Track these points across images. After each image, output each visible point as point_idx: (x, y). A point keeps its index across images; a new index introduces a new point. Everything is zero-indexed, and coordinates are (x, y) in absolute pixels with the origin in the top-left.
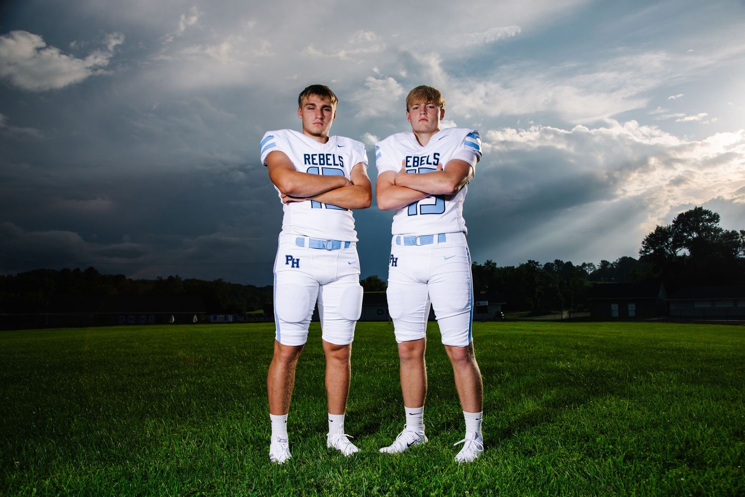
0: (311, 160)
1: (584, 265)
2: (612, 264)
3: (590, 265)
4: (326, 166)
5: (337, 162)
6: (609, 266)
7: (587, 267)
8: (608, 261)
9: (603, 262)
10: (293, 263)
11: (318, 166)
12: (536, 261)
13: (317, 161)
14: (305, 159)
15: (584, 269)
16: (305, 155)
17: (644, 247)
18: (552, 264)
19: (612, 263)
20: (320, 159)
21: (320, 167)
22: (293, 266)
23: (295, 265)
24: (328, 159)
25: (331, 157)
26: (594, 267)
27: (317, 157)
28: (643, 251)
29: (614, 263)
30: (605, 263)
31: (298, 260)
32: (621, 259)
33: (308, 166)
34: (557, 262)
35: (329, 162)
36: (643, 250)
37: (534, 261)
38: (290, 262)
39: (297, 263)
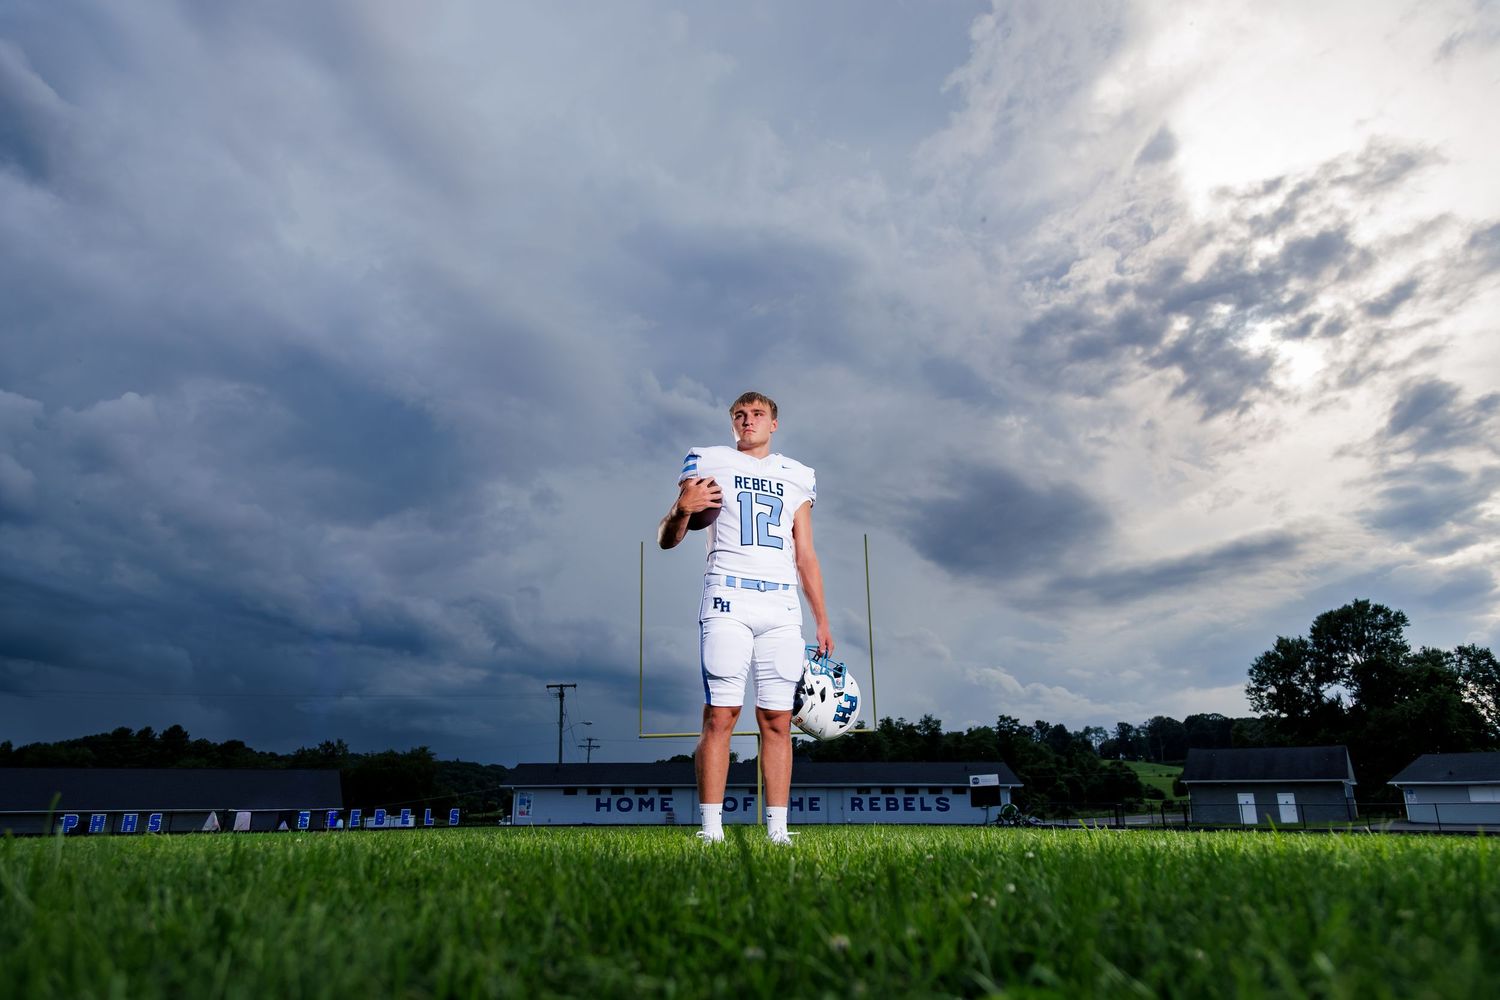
0: (743, 484)
1: (1088, 730)
2: (1137, 730)
3: (1098, 730)
4: (760, 492)
5: (774, 489)
6: (1132, 734)
7: (1093, 735)
8: (1129, 723)
9: (1122, 725)
10: (723, 606)
11: (752, 490)
12: (1013, 718)
13: (750, 485)
14: (736, 482)
15: (1088, 737)
16: (736, 477)
17: (1255, 681)
18: (1031, 728)
19: (1137, 727)
20: (754, 484)
21: (754, 492)
22: (722, 610)
23: (725, 609)
24: (763, 485)
25: (767, 484)
26: (1106, 735)
27: (751, 482)
28: (1253, 689)
29: (1141, 727)
30: (1124, 728)
31: (728, 603)
32: (1153, 720)
33: (739, 490)
34: (1039, 724)
35: (765, 488)
36: (1253, 686)
37: (1010, 718)
38: (719, 606)
39: (728, 606)
